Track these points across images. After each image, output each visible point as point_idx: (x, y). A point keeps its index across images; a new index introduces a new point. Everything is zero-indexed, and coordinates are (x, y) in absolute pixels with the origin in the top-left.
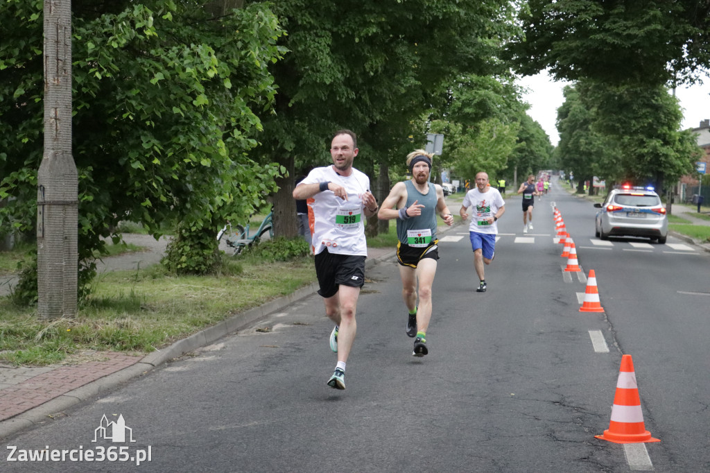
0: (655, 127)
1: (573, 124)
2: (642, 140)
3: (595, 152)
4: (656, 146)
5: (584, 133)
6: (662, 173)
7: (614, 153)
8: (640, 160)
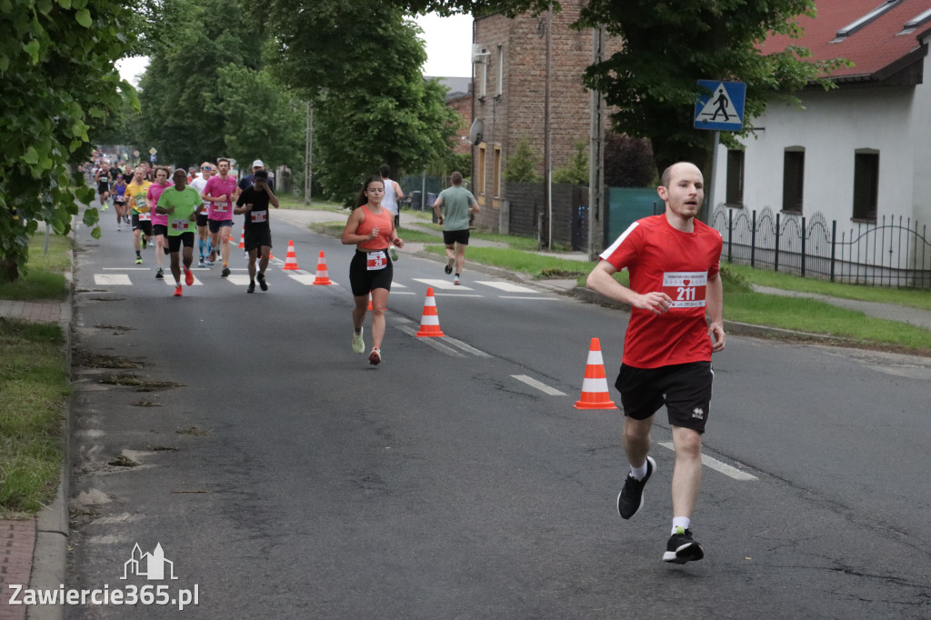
0: (383, 75)
1: (187, 63)
2: (363, 97)
3: (229, 115)
4: (387, 109)
5: (207, 81)
6: (397, 155)
7: (264, 118)
8: (361, 133)
